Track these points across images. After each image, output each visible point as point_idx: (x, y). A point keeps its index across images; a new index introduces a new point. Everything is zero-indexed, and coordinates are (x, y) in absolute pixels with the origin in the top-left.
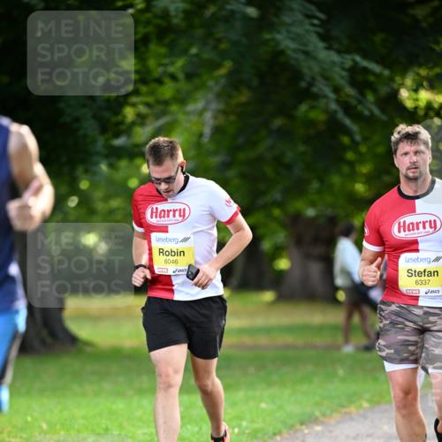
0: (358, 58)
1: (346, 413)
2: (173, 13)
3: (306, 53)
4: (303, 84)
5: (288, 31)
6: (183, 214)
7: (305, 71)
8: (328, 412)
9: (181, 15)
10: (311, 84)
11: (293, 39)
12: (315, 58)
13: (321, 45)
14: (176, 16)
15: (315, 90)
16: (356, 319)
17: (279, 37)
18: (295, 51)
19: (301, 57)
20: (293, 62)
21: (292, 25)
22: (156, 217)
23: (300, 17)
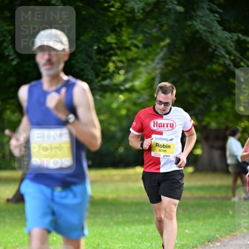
0: (240, 35)
1: (234, 235)
2: (136, 10)
3: (212, 33)
4: (210, 50)
5: (201, 20)
6: (172, 126)
7: (211, 42)
8: (224, 235)
9: (141, 11)
10: (215, 50)
11: (203, 25)
12: (217, 36)
13: (220, 28)
14: (138, 12)
15: (217, 53)
16: (239, 182)
17: (195, 23)
18: (205, 31)
19: (208, 35)
20: (204, 37)
21: (203, 16)
22: (157, 127)
23: (208, 12)
